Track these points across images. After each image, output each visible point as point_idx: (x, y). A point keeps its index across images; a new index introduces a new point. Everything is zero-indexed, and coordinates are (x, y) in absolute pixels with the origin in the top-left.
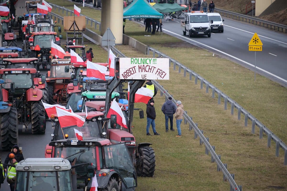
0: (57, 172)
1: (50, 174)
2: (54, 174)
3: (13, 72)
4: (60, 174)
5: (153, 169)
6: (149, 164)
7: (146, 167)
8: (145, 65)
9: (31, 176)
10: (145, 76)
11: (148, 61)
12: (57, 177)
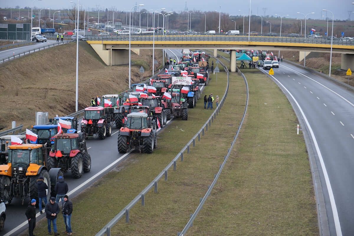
0: (141, 118)
1: (139, 119)
2: (141, 119)
3: (157, 82)
4: (143, 119)
5: (187, 117)
6: (185, 115)
7: (184, 117)
8: (182, 79)
9: (132, 119)
10: (182, 83)
11: (183, 78)
12: (142, 120)
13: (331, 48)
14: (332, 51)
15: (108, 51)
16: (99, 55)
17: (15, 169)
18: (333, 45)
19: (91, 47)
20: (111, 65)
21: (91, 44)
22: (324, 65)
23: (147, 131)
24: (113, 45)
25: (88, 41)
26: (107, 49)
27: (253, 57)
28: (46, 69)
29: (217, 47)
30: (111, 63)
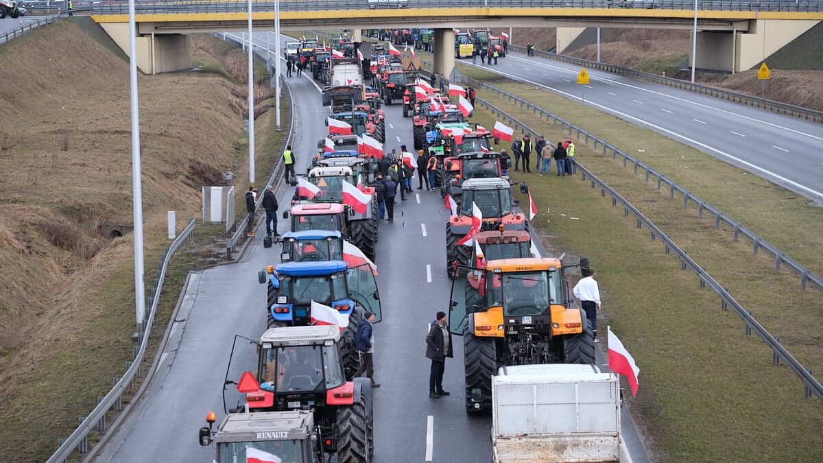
13: (693, 19)
14: (697, 25)
15: (145, 39)
16: (123, 49)
17: (512, 321)
18: (700, 11)
19: (103, 29)
20: (154, 73)
21: (101, 24)
22: (637, 59)
23: (515, 219)
24: (157, 25)
25: (93, 17)
26: (142, 35)
27: (461, 46)
28: (42, 86)
29: (409, 23)
30: (154, 68)
